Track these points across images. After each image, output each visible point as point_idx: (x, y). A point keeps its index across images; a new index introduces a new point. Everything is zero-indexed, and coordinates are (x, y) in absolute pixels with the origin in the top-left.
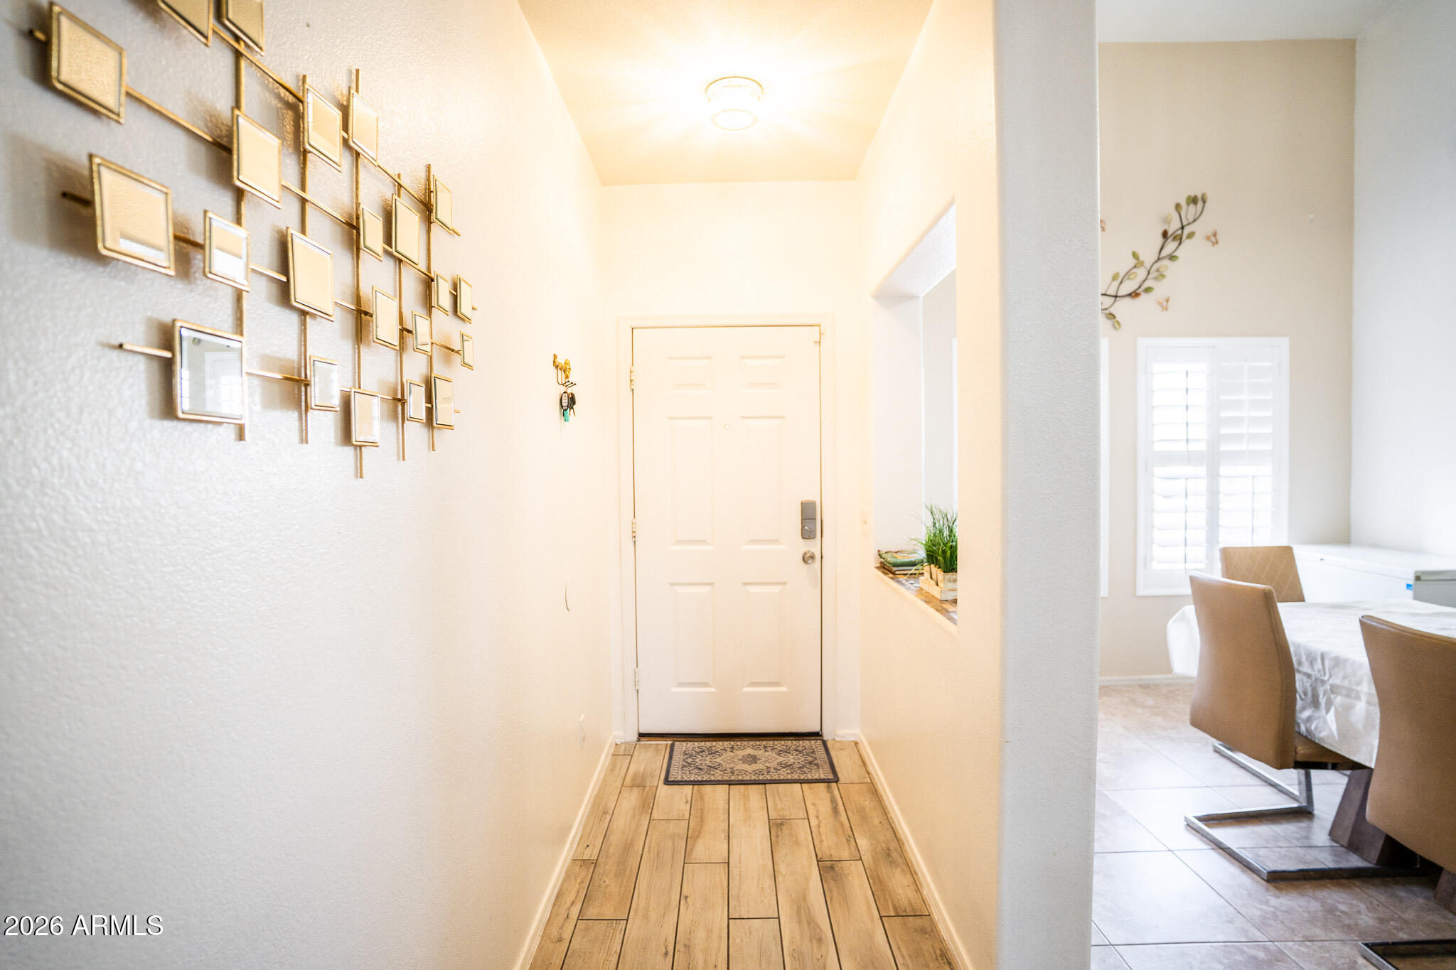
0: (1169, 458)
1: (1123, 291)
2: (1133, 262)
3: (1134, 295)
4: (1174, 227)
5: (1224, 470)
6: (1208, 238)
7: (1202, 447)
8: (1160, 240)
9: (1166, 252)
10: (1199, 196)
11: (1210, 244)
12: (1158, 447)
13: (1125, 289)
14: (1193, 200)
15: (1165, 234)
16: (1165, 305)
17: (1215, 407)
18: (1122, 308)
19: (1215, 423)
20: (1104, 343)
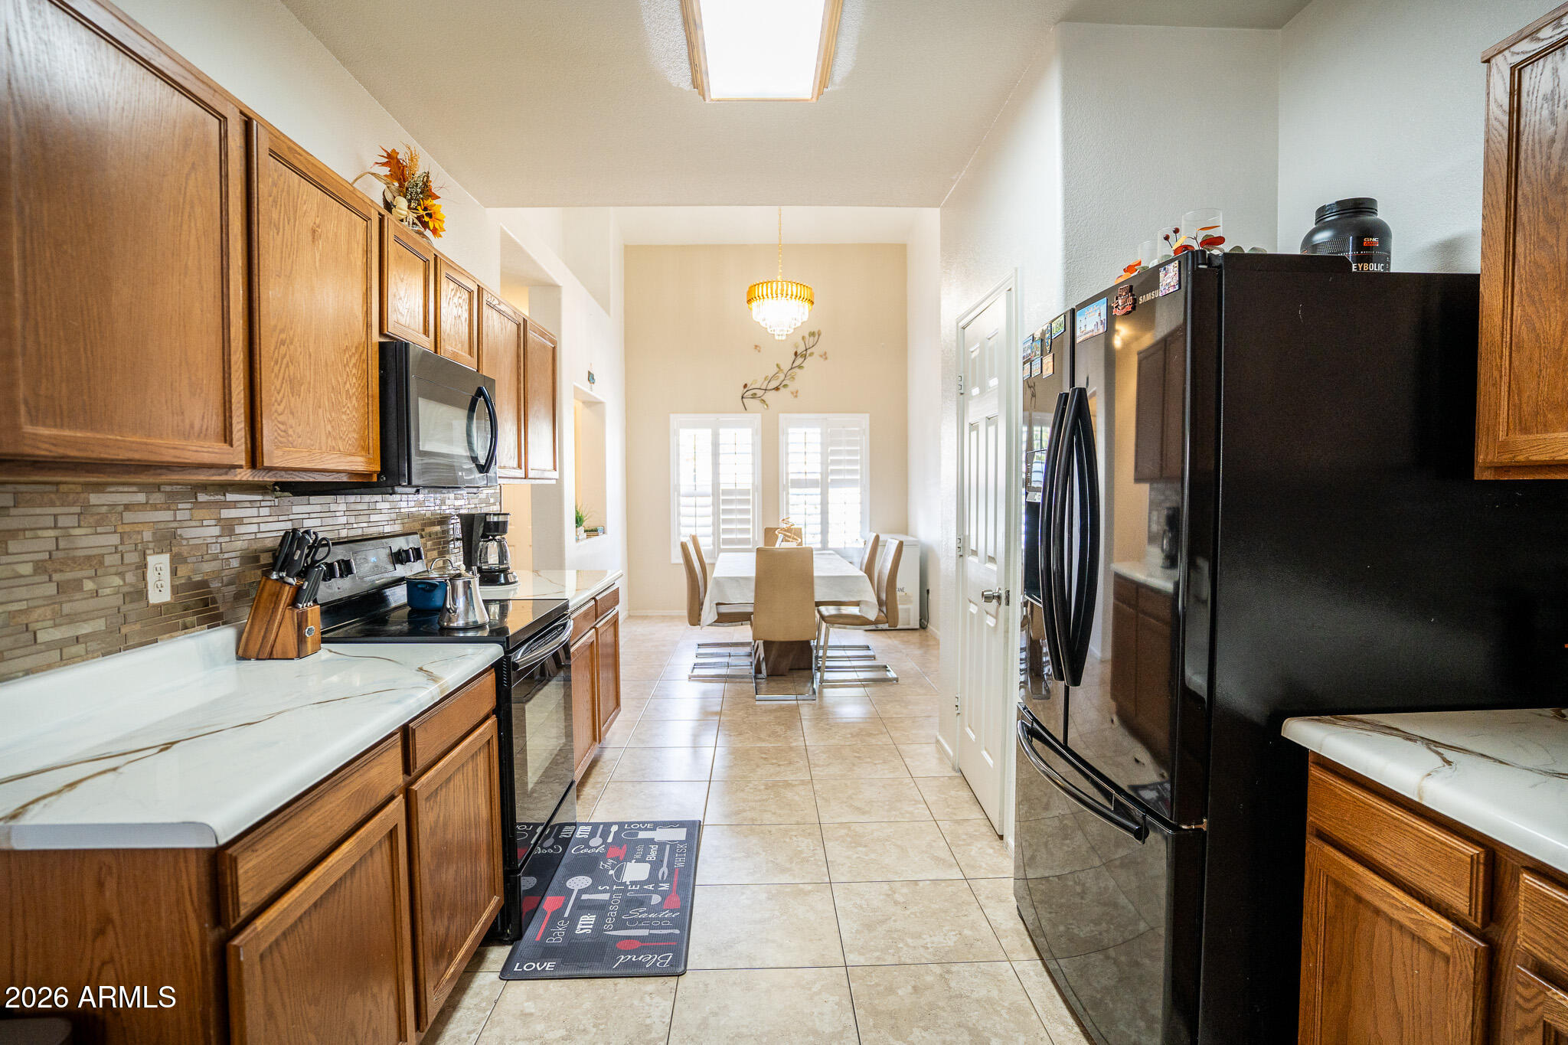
0: (797, 484)
1: (769, 387)
2: (776, 370)
3: (777, 389)
4: (801, 349)
5: (831, 491)
6: (821, 356)
7: (818, 477)
8: (793, 357)
9: (797, 363)
10: (816, 332)
11: (823, 359)
12: (791, 477)
13: (774, 384)
14: (812, 334)
15: (796, 354)
16: (795, 394)
17: (824, 455)
18: (770, 397)
19: (824, 463)
20: (759, 416)
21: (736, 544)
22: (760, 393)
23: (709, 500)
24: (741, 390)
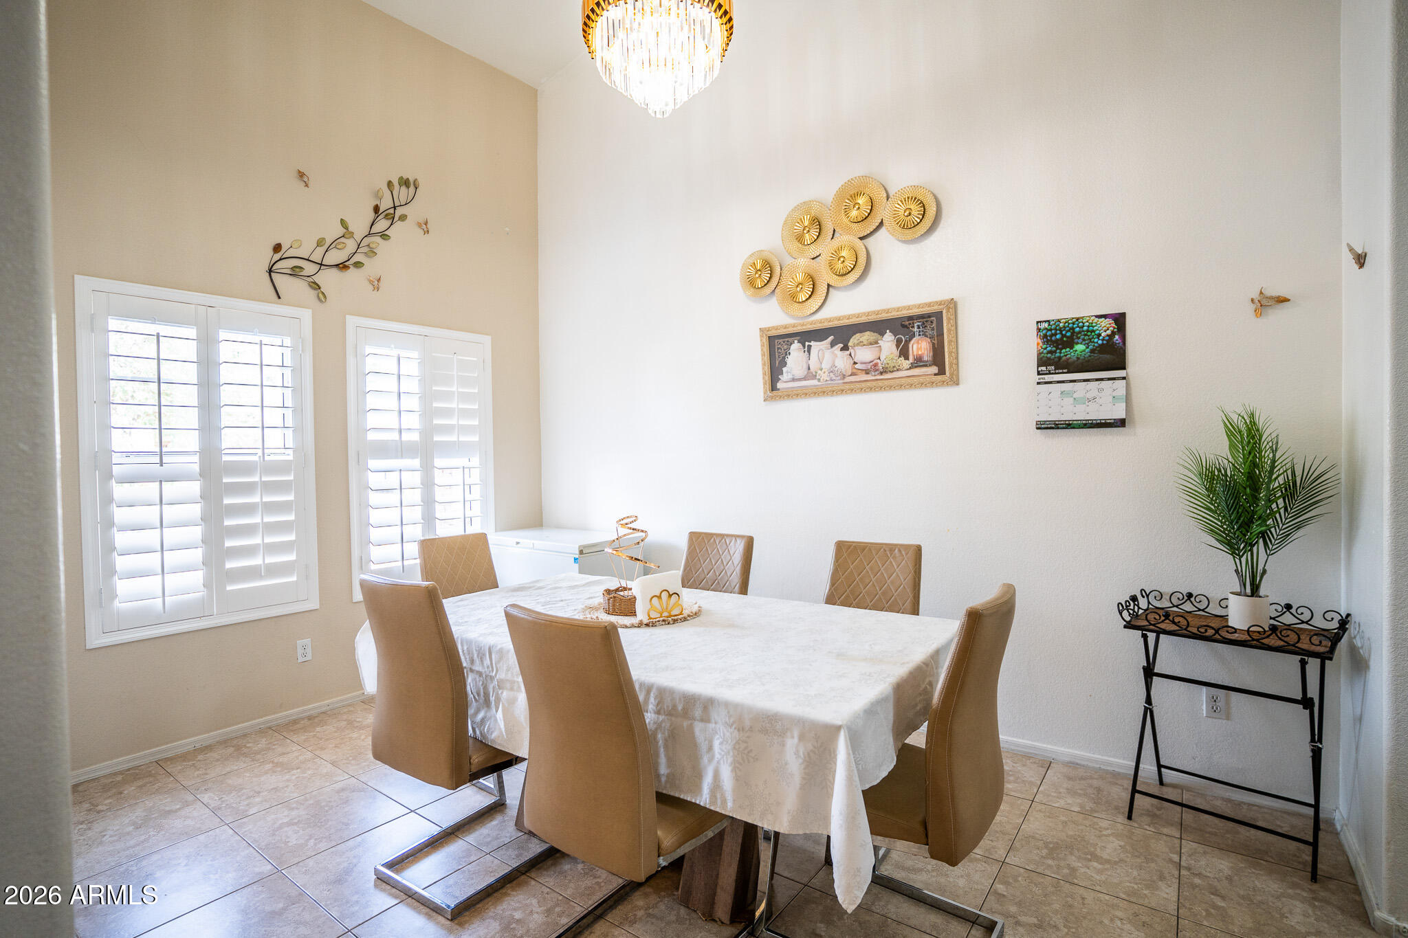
0: (383, 450)
1: (330, 260)
2: (341, 231)
3: (342, 266)
4: (386, 204)
5: (438, 462)
7: (414, 437)
8: (372, 215)
9: (377, 228)
10: (411, 180)
11: (422, 232)
12: (371, 436)
13: (335, 257)
14: (405, 183)
15: (376, 209)
16: (376, 284)
17: (427, 397)
18: (328, 279)
19: (428, 413)
20: (306, 315)
21: (261, 577)
22: (309, 269)
23: (194, 488)
24: (267, 256)
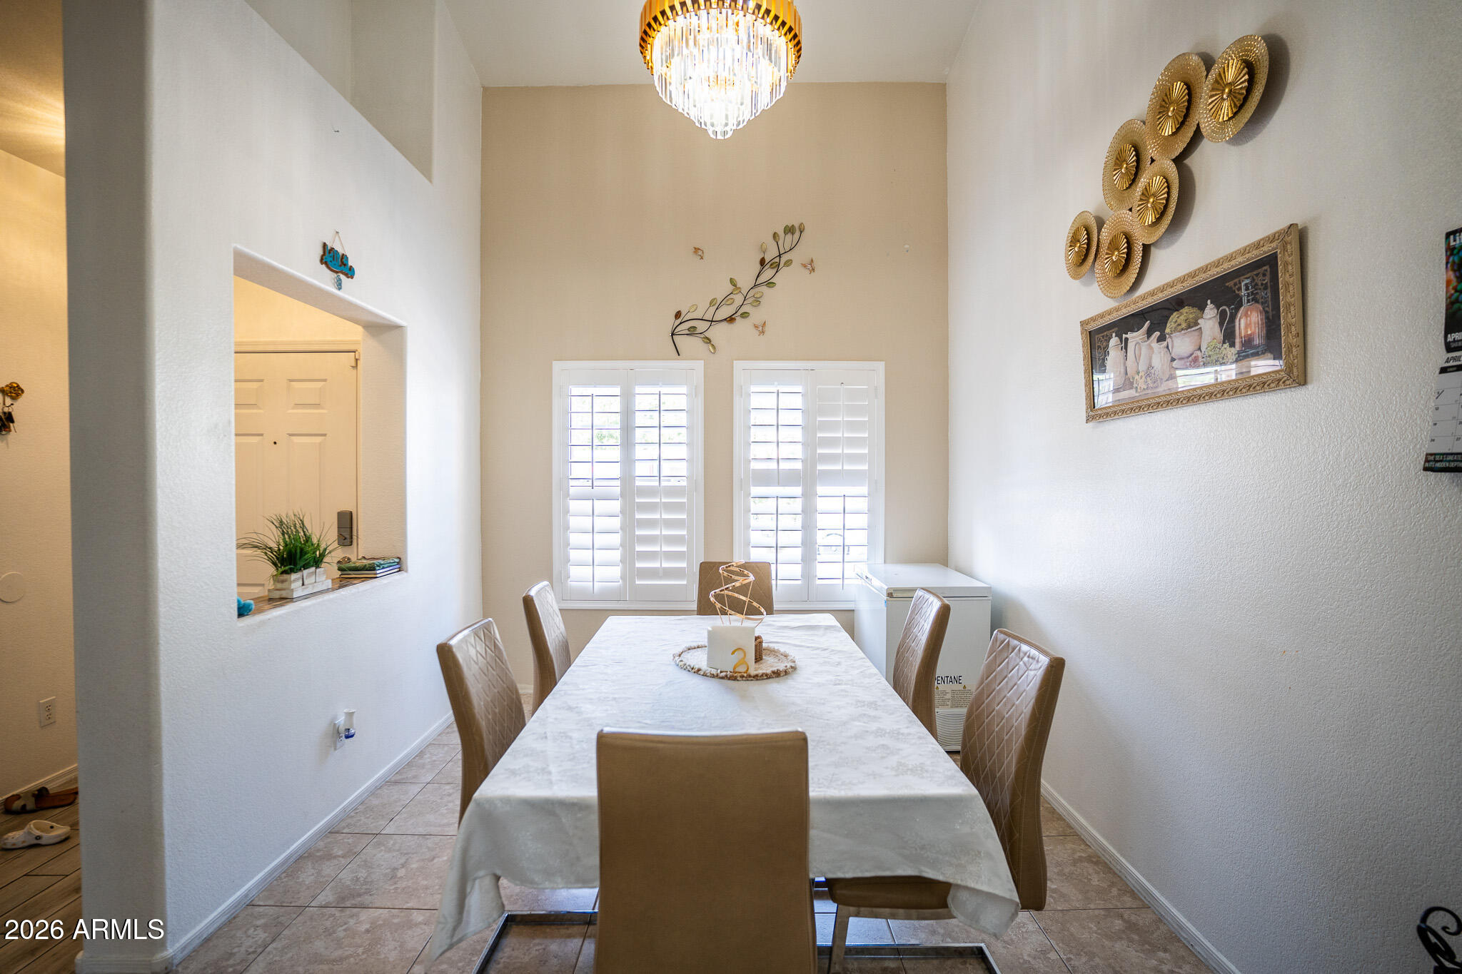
0: (765, 478)
1: (719, 316)
2: (730, 288)
3: (731, 319)
4: (771, 254)
5: (820, 490)
6: (805, 266)
7: (799, 466)
8: (758, 267)
9: (763, 278)
10: (797, 226)
11: (808, 272)
12: (755, 465)
13: (725, 312)
14: (789, 230)
15: (762, 262)
16: (761, 329)
17: (809, 428)
18: (718, 332)
19: (810, 444)
20: (699, 365)
21: (661, 578)
22: (702, 326)
23: (615, 506)
24: (670, 321)
